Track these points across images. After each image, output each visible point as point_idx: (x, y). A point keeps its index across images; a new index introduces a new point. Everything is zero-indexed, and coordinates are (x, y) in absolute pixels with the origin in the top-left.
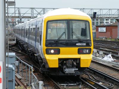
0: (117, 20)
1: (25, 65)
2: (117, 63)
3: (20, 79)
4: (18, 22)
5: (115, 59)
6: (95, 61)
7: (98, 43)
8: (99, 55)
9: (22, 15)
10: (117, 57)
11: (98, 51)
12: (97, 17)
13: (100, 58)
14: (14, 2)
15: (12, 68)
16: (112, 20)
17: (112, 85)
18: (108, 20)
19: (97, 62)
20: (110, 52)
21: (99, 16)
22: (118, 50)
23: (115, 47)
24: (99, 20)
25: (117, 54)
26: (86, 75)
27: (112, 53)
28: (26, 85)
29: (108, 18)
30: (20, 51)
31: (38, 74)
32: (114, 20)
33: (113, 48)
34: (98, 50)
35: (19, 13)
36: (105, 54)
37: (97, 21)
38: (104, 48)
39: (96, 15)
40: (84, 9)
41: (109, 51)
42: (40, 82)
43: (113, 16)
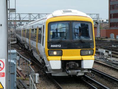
0: (96, 22)
1: (24, 59)
2: (97, 57)
3: (21, 71)
4: (19, 25)
9: (21, 19)
14: (15, 9)
15: (14, 63)
17: (94, 76)
28: (25, 75)
30: (20, 48)
31: (35, 67)
35: (20, 18)
42: (36, 74)
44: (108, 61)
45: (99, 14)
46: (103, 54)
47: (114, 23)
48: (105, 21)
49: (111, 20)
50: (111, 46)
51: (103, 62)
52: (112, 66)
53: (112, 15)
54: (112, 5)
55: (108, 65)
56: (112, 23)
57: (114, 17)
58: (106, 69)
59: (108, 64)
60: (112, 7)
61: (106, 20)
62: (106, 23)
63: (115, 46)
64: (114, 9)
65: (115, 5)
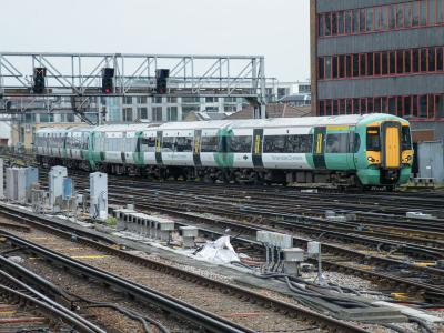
0: (250, 99)
2: (250, 271)
5: (244, 256)
6: (167, 263)
7: (178, 191)
8: (181, 239)
10: (252, 247)
11: (177, 225)
12: (173, 90)
13: (188, 253)
16: (228, 99)
18: (217, 101)
19: (176, 266)
20: (226, 228)
21: (180, 82)
22: (255, 217)
23: (242, 207)
24: (179, 99)
25: (253, 233)
26: (133, 322)
27: (233, 230)
29: (216, 91)
32: (240, 100)
33: (237, 209)
34: (179, 221)
36: (206, 237)
37: (174, 105)
38: (201, 212)
39: (168, 80)
40: (118, 55)
41: (219, 222)
43: (233, 86)
44: (303, 286)
45: (262, 58)
46: (283, 255)
47: (336, 101)
48: (295, 91)
49: (320, 85)
50: (324, 216)
51: (281, 294)
52: (325, 314)
53: (329, 63)
54: (327, 14)
55: (302, 307)
56: (328, 101)
57: (335, 75)
58: (296, 325)
59: (306, 303)
60: (328, 20)
61: (302, 88)
62: (298, 100)
63: (341, 218)
64: (335, 32)
65: (341, 12)
